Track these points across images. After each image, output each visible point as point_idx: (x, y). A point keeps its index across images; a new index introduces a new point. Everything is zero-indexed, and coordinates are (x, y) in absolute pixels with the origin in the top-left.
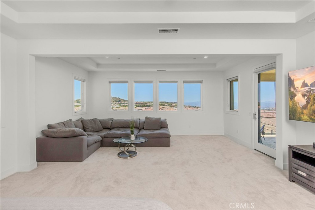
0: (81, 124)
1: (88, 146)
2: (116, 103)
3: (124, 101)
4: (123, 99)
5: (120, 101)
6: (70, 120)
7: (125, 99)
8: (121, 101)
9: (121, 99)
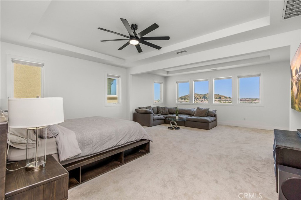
0: (157, 109)
1: (154, 120)
2: (216, 100)
3: (226, 97)
4: (224, 96)
5: (220, 98)
6: (150, 106)
7: (226, 96)
8: (222, 97)
9: (222, 96)
